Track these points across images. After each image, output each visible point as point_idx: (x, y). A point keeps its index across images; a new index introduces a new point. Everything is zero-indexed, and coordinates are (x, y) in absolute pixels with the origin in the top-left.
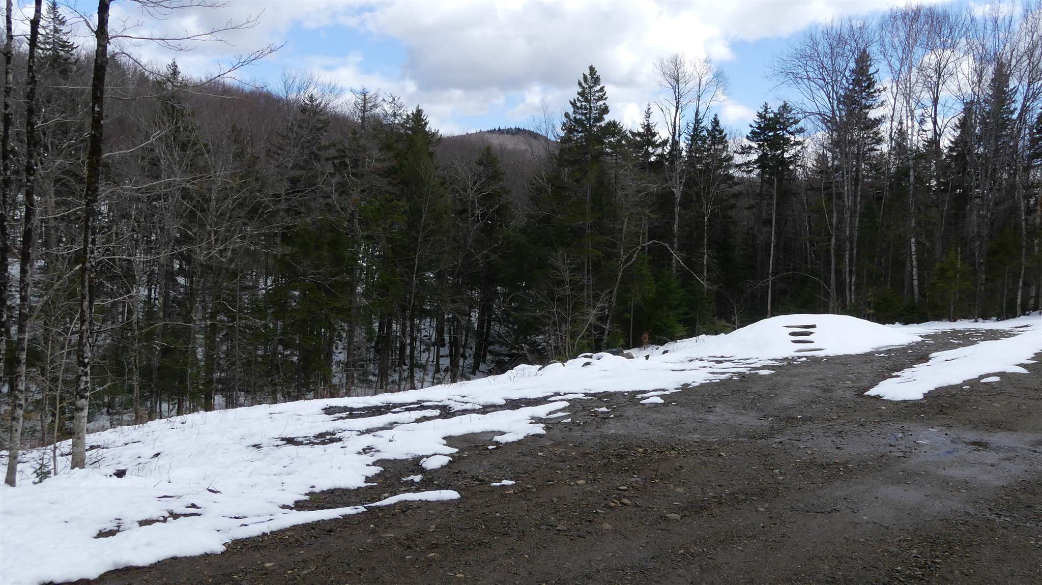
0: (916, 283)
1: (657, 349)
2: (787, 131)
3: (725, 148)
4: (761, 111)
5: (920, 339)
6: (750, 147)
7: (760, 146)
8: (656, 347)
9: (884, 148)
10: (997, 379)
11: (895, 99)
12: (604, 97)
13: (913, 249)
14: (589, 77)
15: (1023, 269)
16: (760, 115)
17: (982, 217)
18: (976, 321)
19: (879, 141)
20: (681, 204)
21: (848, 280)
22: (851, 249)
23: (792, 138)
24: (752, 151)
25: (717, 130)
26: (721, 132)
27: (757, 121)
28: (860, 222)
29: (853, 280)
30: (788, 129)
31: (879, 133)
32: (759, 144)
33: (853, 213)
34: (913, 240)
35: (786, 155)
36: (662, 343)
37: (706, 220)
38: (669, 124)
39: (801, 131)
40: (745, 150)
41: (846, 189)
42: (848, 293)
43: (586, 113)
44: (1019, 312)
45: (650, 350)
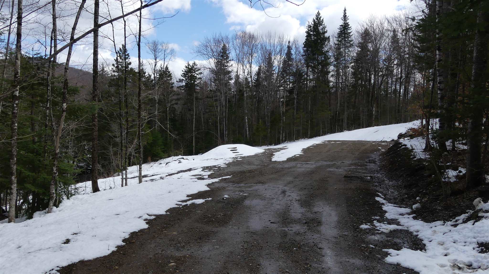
0: (248, 133)
1: (155, 163)
2: (196, 73)
3: (171, 79)
4: (187, 65)
5: (264, 151)
6: (183, 80)
7: (186, 79)
8: (154, 162)
9: (232, 82)
10: (299, 155)
11: (238, 65)
12: (129, 58)
13: (247, 121)
14: (122, 49)
15: (282, 127)
16: (186, 67)
17: (268, 109)
18: (268, 146)
19: (231, 79)
20: (158, 103)
21: (225, 133)
22: (226, 121)
23: (198, 76)
24: (183, 81)
25: (167, 71)
26: (169, 72)
27: (185, 69)
28: (228, 111)
29: (227, 133)
30: (196, 72)
31: (231, 76)
32: (186, 78)
33: (226, 108)
34: (246, 117)
35: (196, 83)
36: (157, 160)
37: (168, 109)
38: (152, 69)
39: (201, 73)
40: (181, 81)
41: (223, 98)
42: (225, 138)
43: (122, 65)
44: (281, 142)
45: (152, 164)
